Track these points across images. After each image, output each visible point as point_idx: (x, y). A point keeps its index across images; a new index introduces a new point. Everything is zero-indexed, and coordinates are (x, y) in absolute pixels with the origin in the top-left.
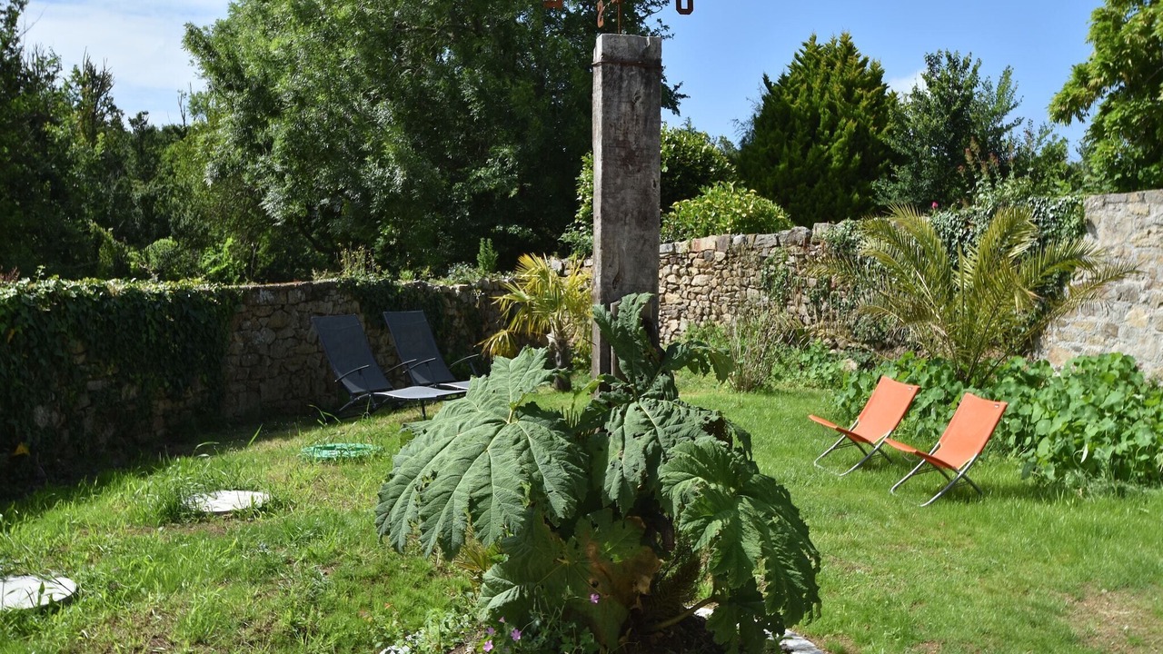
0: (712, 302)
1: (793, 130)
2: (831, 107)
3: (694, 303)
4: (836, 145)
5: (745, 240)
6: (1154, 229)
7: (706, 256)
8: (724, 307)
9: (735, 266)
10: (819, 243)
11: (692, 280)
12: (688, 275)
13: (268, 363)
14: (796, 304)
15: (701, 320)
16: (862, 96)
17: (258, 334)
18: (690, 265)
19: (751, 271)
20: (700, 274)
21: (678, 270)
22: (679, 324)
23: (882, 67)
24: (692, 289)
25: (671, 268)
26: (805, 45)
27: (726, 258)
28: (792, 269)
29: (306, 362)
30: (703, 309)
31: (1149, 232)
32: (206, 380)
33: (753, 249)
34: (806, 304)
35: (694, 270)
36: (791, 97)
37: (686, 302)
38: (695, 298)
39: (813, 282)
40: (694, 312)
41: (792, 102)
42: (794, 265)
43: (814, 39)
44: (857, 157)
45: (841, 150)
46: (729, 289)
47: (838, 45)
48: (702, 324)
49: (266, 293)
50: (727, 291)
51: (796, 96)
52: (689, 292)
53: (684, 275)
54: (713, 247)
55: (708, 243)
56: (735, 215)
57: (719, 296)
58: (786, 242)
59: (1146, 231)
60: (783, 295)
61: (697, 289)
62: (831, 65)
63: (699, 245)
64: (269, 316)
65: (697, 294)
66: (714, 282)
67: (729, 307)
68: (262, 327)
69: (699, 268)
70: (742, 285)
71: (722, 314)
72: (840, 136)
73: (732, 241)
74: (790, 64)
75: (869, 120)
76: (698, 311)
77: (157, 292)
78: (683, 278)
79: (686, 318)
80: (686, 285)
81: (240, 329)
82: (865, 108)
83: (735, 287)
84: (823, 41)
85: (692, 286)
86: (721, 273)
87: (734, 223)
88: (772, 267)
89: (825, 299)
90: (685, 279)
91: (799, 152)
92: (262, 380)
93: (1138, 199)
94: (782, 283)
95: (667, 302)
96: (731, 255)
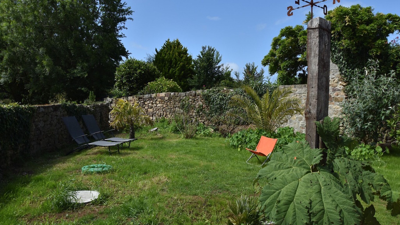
0: (164, 112)
1: (165, 64)
2: (175, 58)
3: (158, 112)
4: (177, 69)
5: (175, 94)
6: (298, 95)
7: (162, 98)
8: (168, 113)
9: (172, 101)
10: (199, 96)
11: (157, 105)
12: (156, 104)
13: (43, 134)
14: (192, 113)
15: (160, 117)
16: (183, 56)
17: (40, 123)
18: (157, 101)
19: (177, 103)
20: (160, 103)
21: (152, 102)
22: (153, 118)
23: (187, 49)
24: (157, 108)
25: (150, 101)
26: (166, 41)
27: (169, 99)
28: (190, 103)
29: (53, 133)
30: (161, 114)
31: (297, 95)
32: (24, 142)
33: (177, 97)
34: (195, 113)
35: (158, 102)
36: (164, 55)
37: (155, 112)
38: (158, 110)
39: (197, 106)
40: (158, 114)
41: (165, 56)
42: (191, 101)
43: (169, 40)
44: (183, 72)
45: (178, 70)
46: (170, 108)
47: (175, 42)
48: (160, 118)
49: (42, 108)
50: (169, 109)
51: (166, 55)
52: (156, 109)
53: (154, 104)
54: (164, 96)
55: (163, 94)
56: (168, 87)
57: (166, 110)
58: (188, 95)
59: (296, 95)
60: (188, 110)
61: (159, 108)
62: (175, 48)
63: (159, 95)
64: (43, 117)
65: (159, 109)
66: (165, 106)
67: (170, 113)
68: (41, 121)
69: (159, 102)
70: (174, 107)
71: (167, 115)
72: (178, 67)
73: (170, 94)
74: (163, 46)
75: (185, 63)
76: (159, 114)
77: (9, 108)
78: (154, 105)
79: (155, 116)
80: (155, 107)
81: (34, 122)
82: (184, 59)
83: (171, 107)
84: (171, 41)
85: (157, 107)
86: (167, 103)
87: (168, 89)
88: (184, 102)
89: (201, 111)
90: (155, 105)
91: (167, 70)
92: (41, 140)
93: (294, 87)
94: (187, 107)
95: (148, 111)
96: (170, 99)
